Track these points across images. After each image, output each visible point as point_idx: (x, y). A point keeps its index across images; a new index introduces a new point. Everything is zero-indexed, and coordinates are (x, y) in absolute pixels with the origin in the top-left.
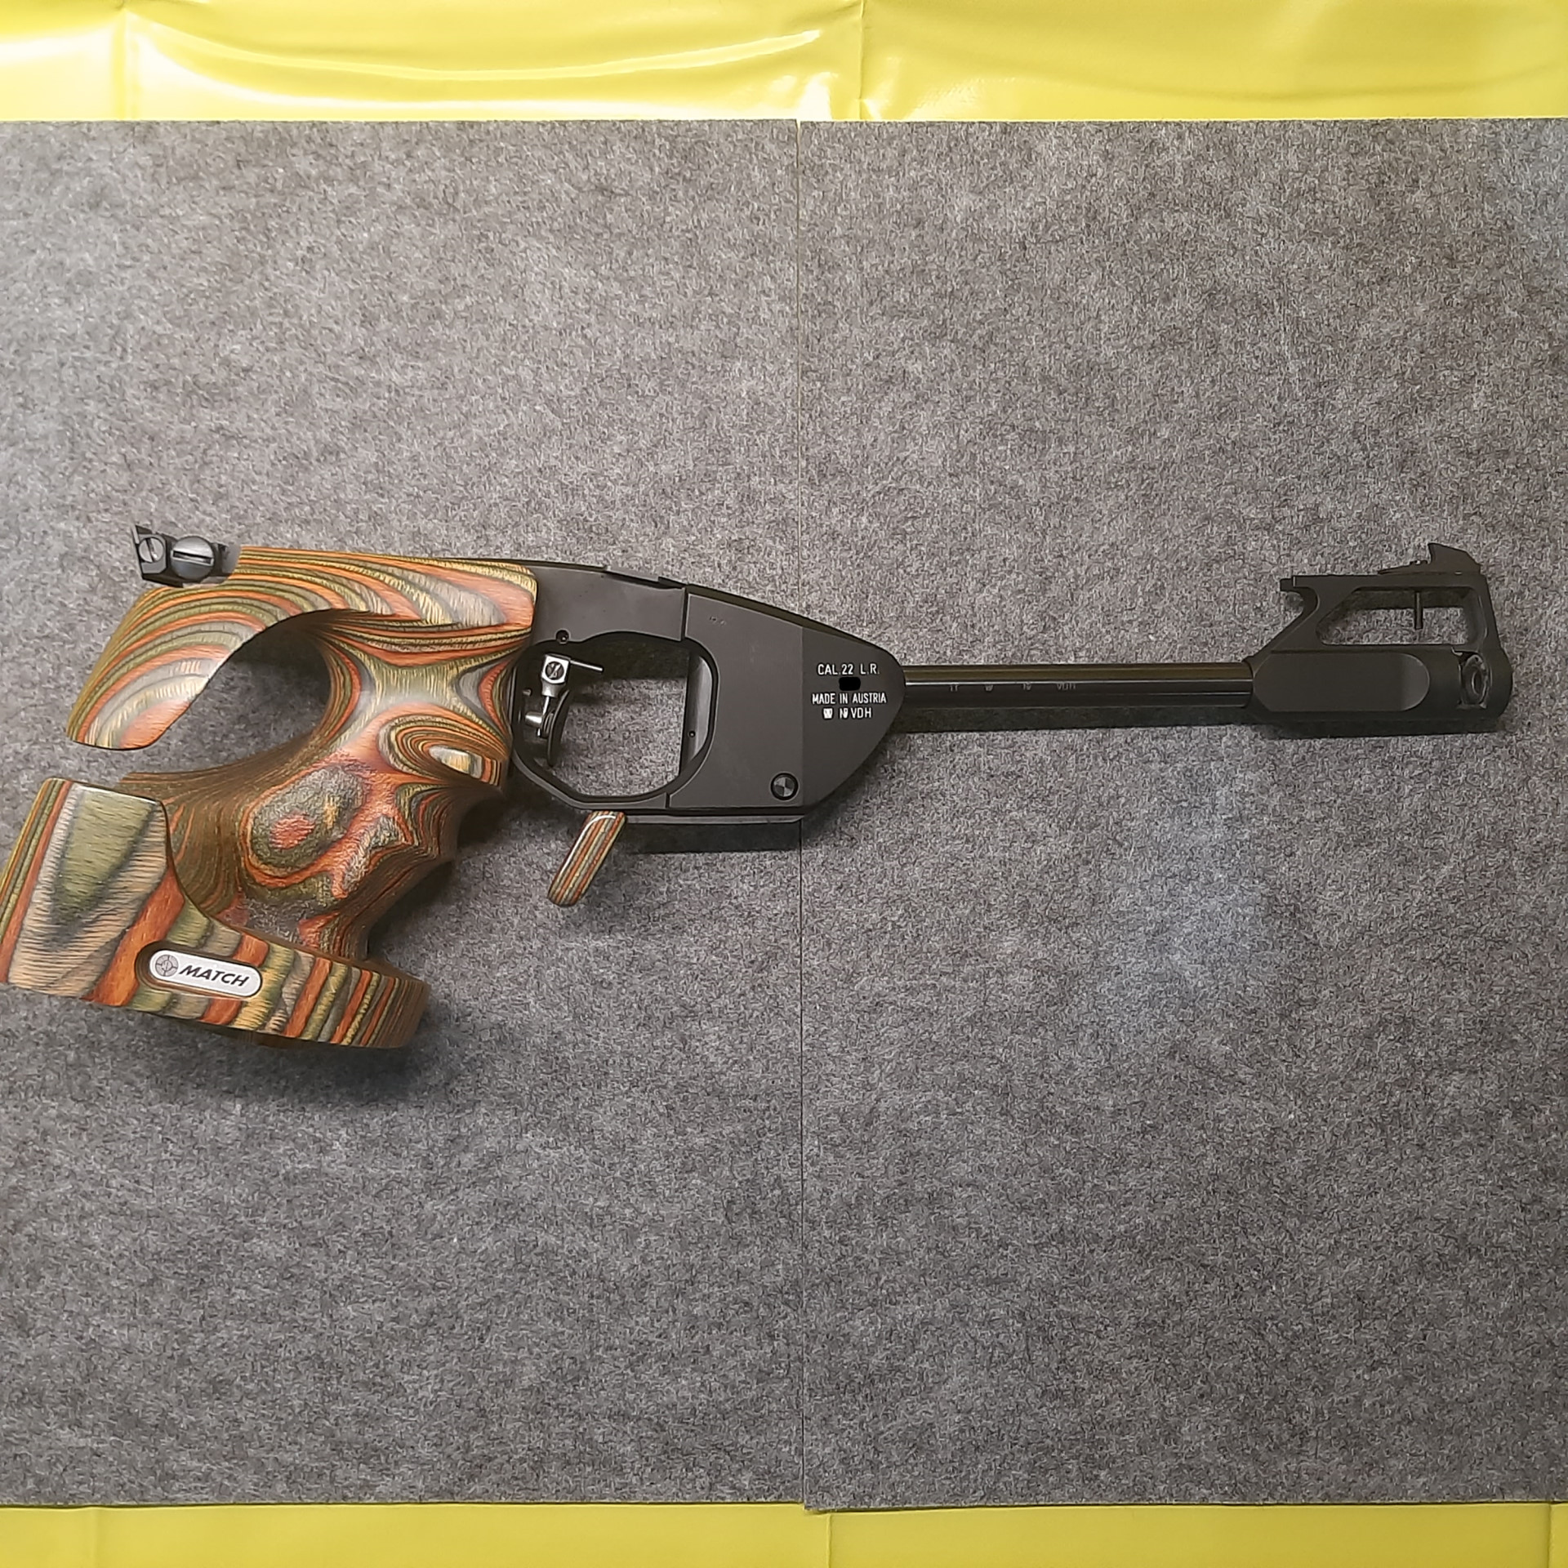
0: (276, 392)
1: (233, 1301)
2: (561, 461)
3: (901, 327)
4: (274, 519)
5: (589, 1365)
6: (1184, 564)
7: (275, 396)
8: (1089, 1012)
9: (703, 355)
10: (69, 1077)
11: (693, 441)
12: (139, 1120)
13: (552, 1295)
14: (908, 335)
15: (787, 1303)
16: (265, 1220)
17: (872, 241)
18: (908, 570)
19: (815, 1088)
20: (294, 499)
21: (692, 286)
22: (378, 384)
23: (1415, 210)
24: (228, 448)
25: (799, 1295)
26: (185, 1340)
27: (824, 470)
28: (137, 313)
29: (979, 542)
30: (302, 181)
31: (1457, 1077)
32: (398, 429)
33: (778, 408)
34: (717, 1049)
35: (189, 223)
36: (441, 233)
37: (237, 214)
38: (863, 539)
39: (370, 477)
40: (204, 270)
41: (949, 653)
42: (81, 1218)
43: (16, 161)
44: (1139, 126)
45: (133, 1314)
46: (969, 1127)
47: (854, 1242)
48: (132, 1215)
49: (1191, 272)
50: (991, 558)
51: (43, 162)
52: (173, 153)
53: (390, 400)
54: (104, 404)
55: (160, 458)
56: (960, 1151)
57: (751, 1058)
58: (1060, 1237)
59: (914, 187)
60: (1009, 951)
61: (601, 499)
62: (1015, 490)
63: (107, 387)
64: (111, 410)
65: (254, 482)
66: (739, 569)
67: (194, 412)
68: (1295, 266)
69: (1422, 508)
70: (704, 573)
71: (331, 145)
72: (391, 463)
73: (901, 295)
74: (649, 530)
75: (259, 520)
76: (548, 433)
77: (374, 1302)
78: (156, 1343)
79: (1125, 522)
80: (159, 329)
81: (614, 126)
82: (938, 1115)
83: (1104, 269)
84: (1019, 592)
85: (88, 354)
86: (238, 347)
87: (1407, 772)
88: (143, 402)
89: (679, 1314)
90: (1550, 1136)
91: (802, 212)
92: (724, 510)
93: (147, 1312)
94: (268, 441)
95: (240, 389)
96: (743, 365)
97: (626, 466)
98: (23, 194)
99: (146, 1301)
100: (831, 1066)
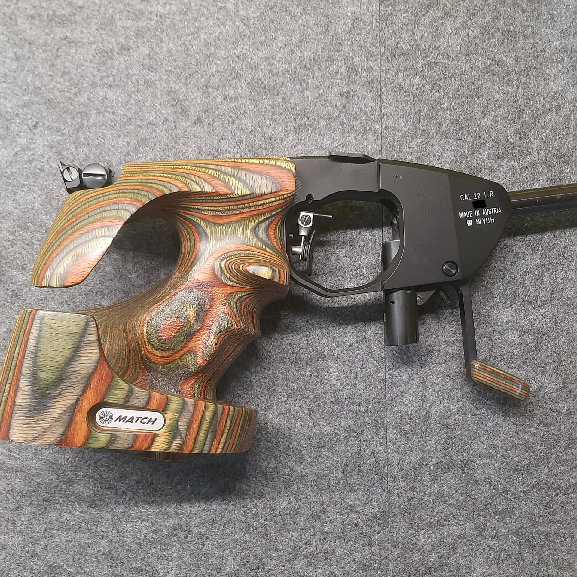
0: (96, 18)
1: (63, 520)
2: (249, 51)
4: (93, 85)
5: (265, 560)
7: (96, 21)
8: (552, 355)
13: (243, 519)
15: (379, 525)
18: (442, 106)
19: (394, 400)
20: (104, 74)
22: (151, 13)
24: (70, 47)
25: (386, 520)
26: (36, 541)
29: (482, 91)
32: (161, 36)
33: (368, 21)
34: (337, 376)
38: (417, 89)
39: (145, 61)
41: (466, 152)
45: (7, 527)
46: (484, 422)
47: (418, 490)
48: (7, 470)
50: (489, 100)
53: (157, 21)
54: (6, 27)
55: (34, 54)
56: (479, 436)
57: (357, 382)
60: (505, 321)
61: (271, 71)
62: (501, 64)
64: (9, 30)
65: (83, 66)
66: (347, 108)
67: (53, 29)
70: (328, 110)
72: (157, 54)
74: (298, 87)
75: (85, 85)
76: (243, 36)
77: (142, 521)
78: (19, 544)
79: (563, 80)
82: (465, 414)
84: (505, 118)
88: (26, 25)
89: (317, 531)
92: (339, 76)
93: (14, 524)
94: (92, 43)
95: (77, 17)
97: (284, 53)
99: (14, 519)
100: (403, 387)
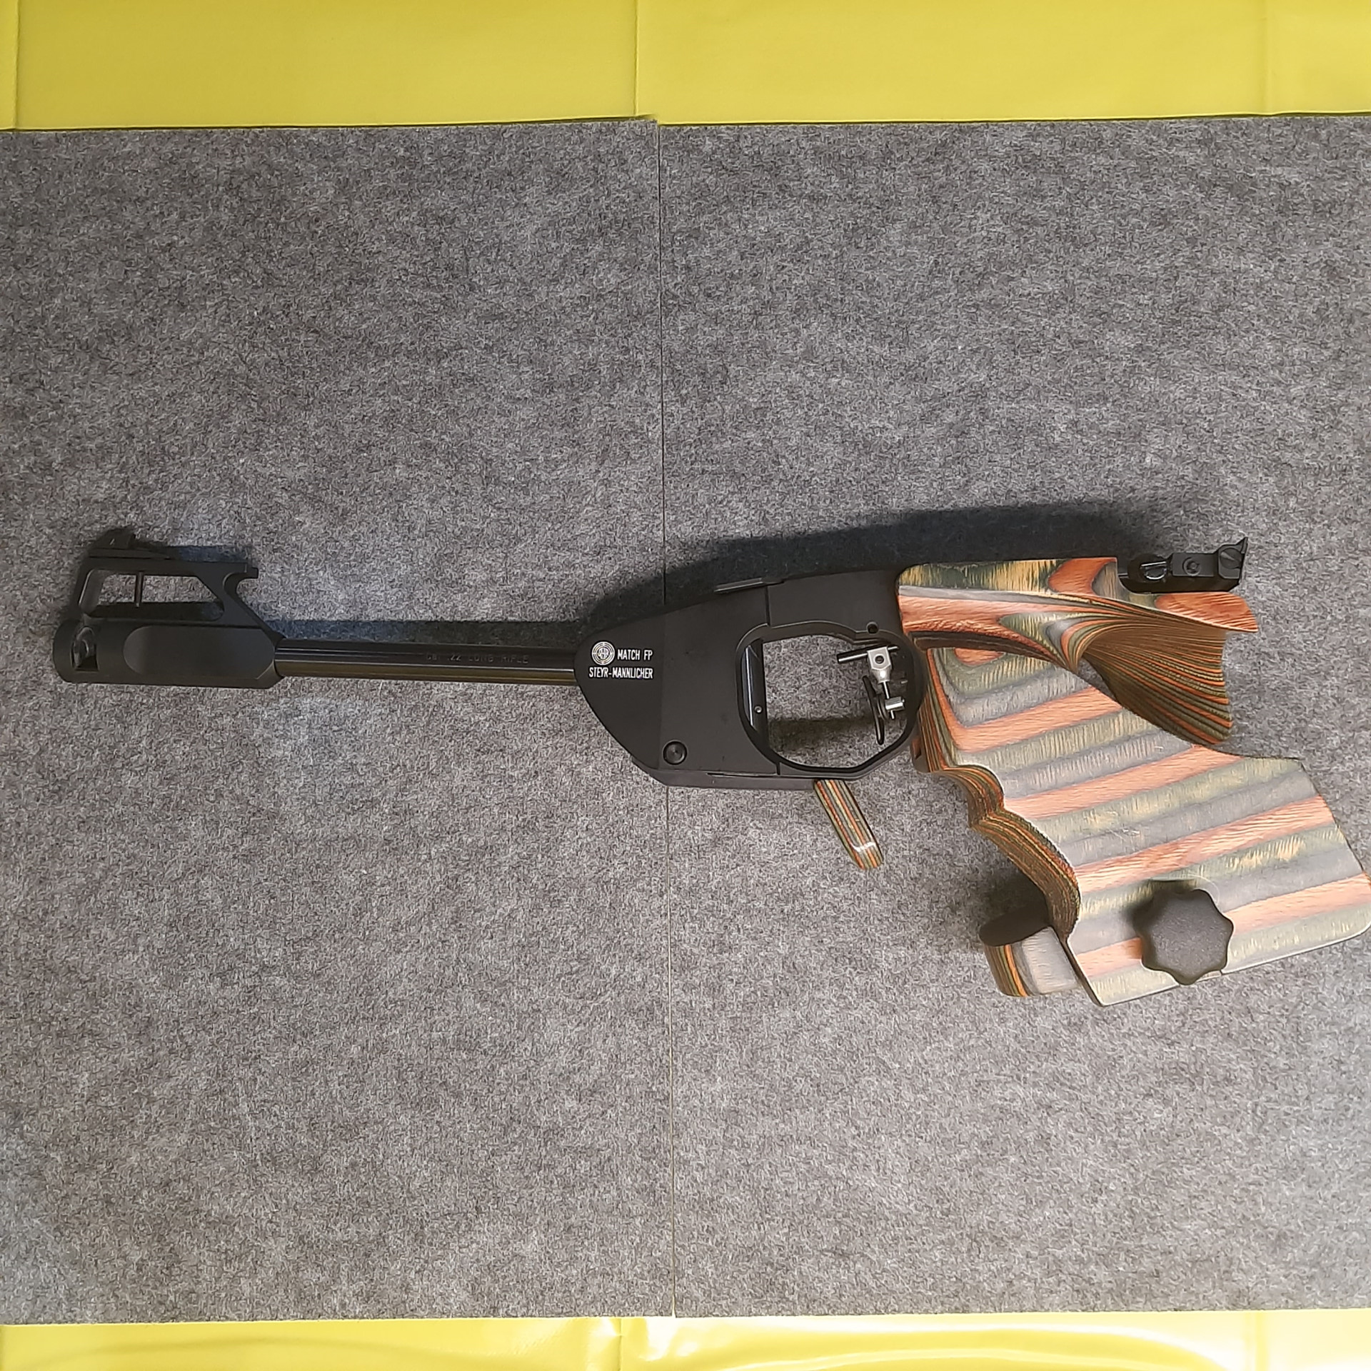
0: (1123, 1077)
1: (1151, 294)
2: (876, 1020)
3: (583, 1139)
5: (844, 241)
6: (337, 936)
7: (1124, 1073)
8: (417, 549)
9: (755, 1113)
10: (1294, 484)
11: (762, 1038)
12: (1234, 448)
13: (876, 301)
14: (577, 1133)
15: (675, 297)
16: (1124, 363)
17: (609, 1213)
18: (575, 929)
19: (652, 481)
21: (765, 1173)
22: (1035, 1085)
23: (139, 1244)
24: (1163, 1028)
25: (664, 304)
26: (1191, 260)
27: (649, 1014)
28: (1244, 1144)
29: (514, 953)
30: (1104, 1259)
31: (100, 496)
32: (1018, 1045)
33: (689, 1067)
34: (736, 513)
35: (1199, 1221)
36: (982, 1217)
37: (1159, 1231)
38: (614, 955)
40: (1186, 1182)
41: (540, 856)
42: (1282, 364)
43: (1350, 1275)
44: (379, 1315)
45: (1236, 282)
46: (519, 449)
47: (617, 350)
48: (1238, 366)
49: (333, 1189)
50: (504, 939)
51: (1326, 1273)
52: (1214, 1283)
53: (1025, 1071)
54: (1271, 1065)
55: (1222, 1018)
56: (527, 428)
57: (707, 506)
58: (440, 356)
59: (573, 1260)
60: (486, 600)
61: (842, 987)
62: (483, 998)
63: (1269, 1080)
64: (1265, 1060)
66: (722, 927)
67: (1193, 1059)
68: (243, 1195)
69: (131, 987)
70: (752, 924)
71: (1078, 1291)
72: (1024, 1016)
73: (583, 1167)
74: (800, 961)
76: (888, 1045)
77: (1029, 294)
78: (1216, 256)
79: (387, 972)
80: (1224, 1130)
81: (833, 1310)
82: (546, 460)
83: (408, 1191)
84: (479, 910)
85: (1285, 1108)
86: (1156, 1115)
87: (144, 757)
88: (1238, 1067)
89: (767, 286)
90: (20, 447)
91: (669, 1238)
92: (735, 978)
93: (1224, 284)
94: (1129, 1035)
95: (1154, 1079)
96: (720, 1104)
97: (820, 1016)
98: (1344, 1247)
99: (1226, 293)
100: (638, 500)
